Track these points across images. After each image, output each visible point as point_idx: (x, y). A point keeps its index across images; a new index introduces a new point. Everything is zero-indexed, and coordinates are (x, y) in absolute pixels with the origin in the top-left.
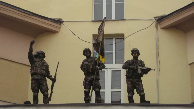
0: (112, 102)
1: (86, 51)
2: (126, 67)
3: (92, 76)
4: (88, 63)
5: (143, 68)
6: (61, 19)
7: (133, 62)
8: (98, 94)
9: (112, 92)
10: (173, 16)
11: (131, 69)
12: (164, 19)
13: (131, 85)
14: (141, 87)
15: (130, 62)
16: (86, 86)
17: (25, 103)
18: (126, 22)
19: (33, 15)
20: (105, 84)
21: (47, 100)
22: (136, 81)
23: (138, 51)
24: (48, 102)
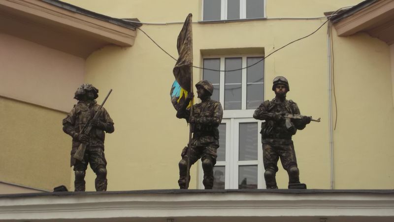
0: (240, 186)
2: (261, 114)
5: (295, 117)
6: (137, 20)
7: (276, 104)
9: (239, 166)
10: (363, 10)
11: (272, 118)
12: (345, 16)
13: (271, 151)
14: (292, 156)
15: (269, 104)
17: (56, 189)
18: (268, 23)
19: (78, 12)
20: (225, 151)
21: (104, 183)
22: (282, 144)
23: (287, 83)
24: (105, 188)
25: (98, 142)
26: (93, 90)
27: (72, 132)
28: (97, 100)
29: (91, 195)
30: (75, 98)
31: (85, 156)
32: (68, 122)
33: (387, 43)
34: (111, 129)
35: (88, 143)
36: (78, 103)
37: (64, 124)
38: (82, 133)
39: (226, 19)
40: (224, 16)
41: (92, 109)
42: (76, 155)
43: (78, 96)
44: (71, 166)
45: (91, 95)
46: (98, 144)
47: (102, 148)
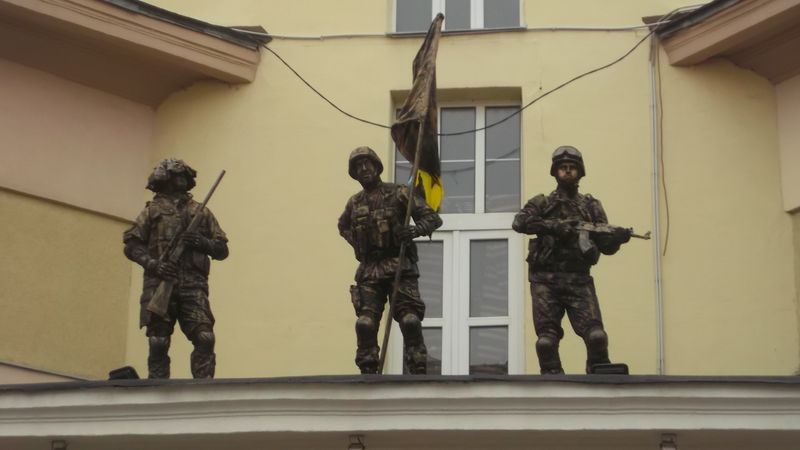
0: (472, 369)
1: (360, 161)
2: (529, 222)
3: (387, 264)
4: (371, 210)
5: (598, 230)
6: (260, 29)
7: (559, 204)
8: (414, 337)
9: (471, 328)
11: (552, 232)
12: (686, 24)
13: (550, 298)
14: (592, 308)
15: (545, 202)
16: (363, 304)
17: (114, 375)
18: (527, 38)
19: (142, 12)
20: (441, 297)
21: (208, 363)
22: (572, 284)
23: (580, 159)
24: (212, 372)
25: (196, 278)
26: (186, 171)
27: (144, 258)
28: (192, 192)
30: (148, 188)
31: (169, 306)
32: (134, 237)
33: (770, 80)
34: (221, 252)
35: (176, 281)
36: (155, 198)
37: (126, 241)
38: (164, 260)
39: (443, 29)
41: (184, 210)
42: (152, 305)
43: (156, 185)
44: (141, 327)
45: (181, 182)
46: (196, 282)
47: (205, 291)
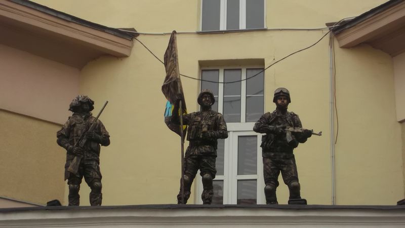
0: (239, 201)
1: (205, 95)
2: (261, 127)
3: (202, 148)
6: (133, 29)
7: (277, 117)
8: (208, 184)
9: (238, 180)
10: (366, 21)
11: (272, 132)
12: (347, 27)
13: (272, 165)
14: (293, 170)
15: (270, 117)
16: (186, 170)
17: (50, 204)
18: (268, 34)
19: (73, 21)
20: (223, 165)
21: (98, 198)
22: (283, 158)
23: (289, 94)
24: (100, 203)
25: (93, 155)
26: (89, 101)
27: (66, 145)
28: (92, 112)
29: (85, 209)
30: (69, 110)
31: (79, 169)
32: (62, 135)
33: (390, 55)
34: (106, 142)
35: (82, 156)
36: (73, 115)
37: (58, 137)
38: (76, 146)
39: (225, 29)
40: (223, 27)
41: (87, 121)
43: (73, 108)
44: (65, 180)
45: (86, 107)
46: (93, 157)
47: (98, 162)
